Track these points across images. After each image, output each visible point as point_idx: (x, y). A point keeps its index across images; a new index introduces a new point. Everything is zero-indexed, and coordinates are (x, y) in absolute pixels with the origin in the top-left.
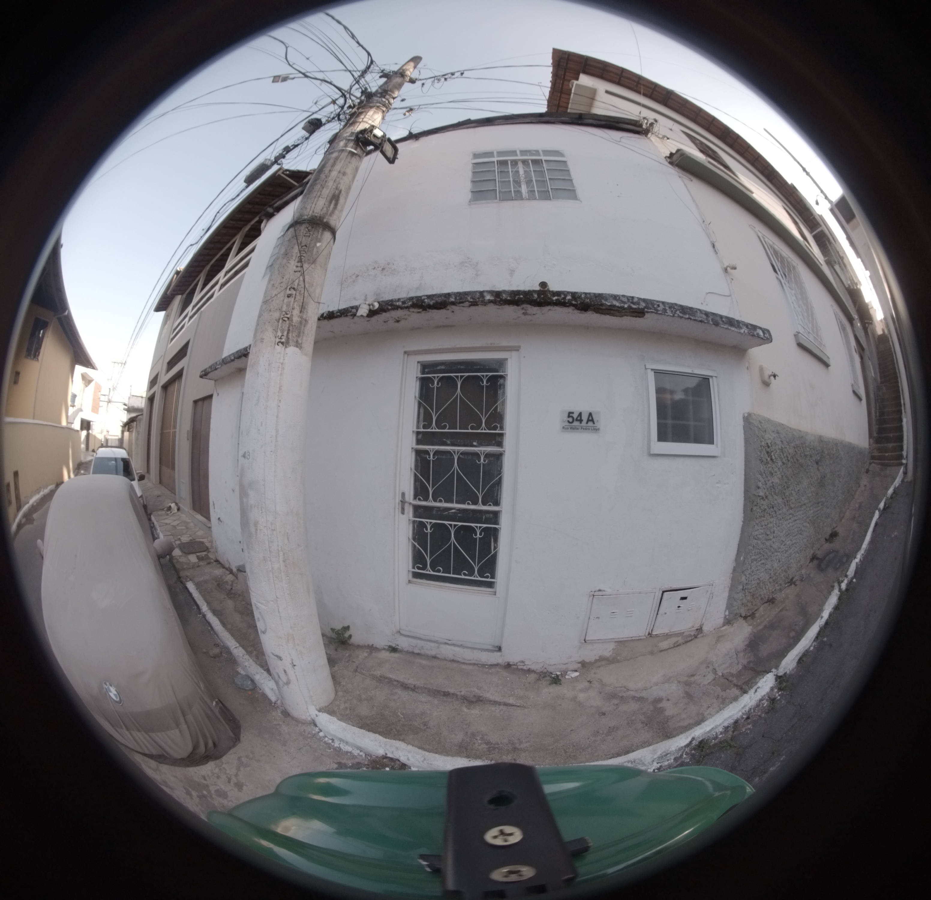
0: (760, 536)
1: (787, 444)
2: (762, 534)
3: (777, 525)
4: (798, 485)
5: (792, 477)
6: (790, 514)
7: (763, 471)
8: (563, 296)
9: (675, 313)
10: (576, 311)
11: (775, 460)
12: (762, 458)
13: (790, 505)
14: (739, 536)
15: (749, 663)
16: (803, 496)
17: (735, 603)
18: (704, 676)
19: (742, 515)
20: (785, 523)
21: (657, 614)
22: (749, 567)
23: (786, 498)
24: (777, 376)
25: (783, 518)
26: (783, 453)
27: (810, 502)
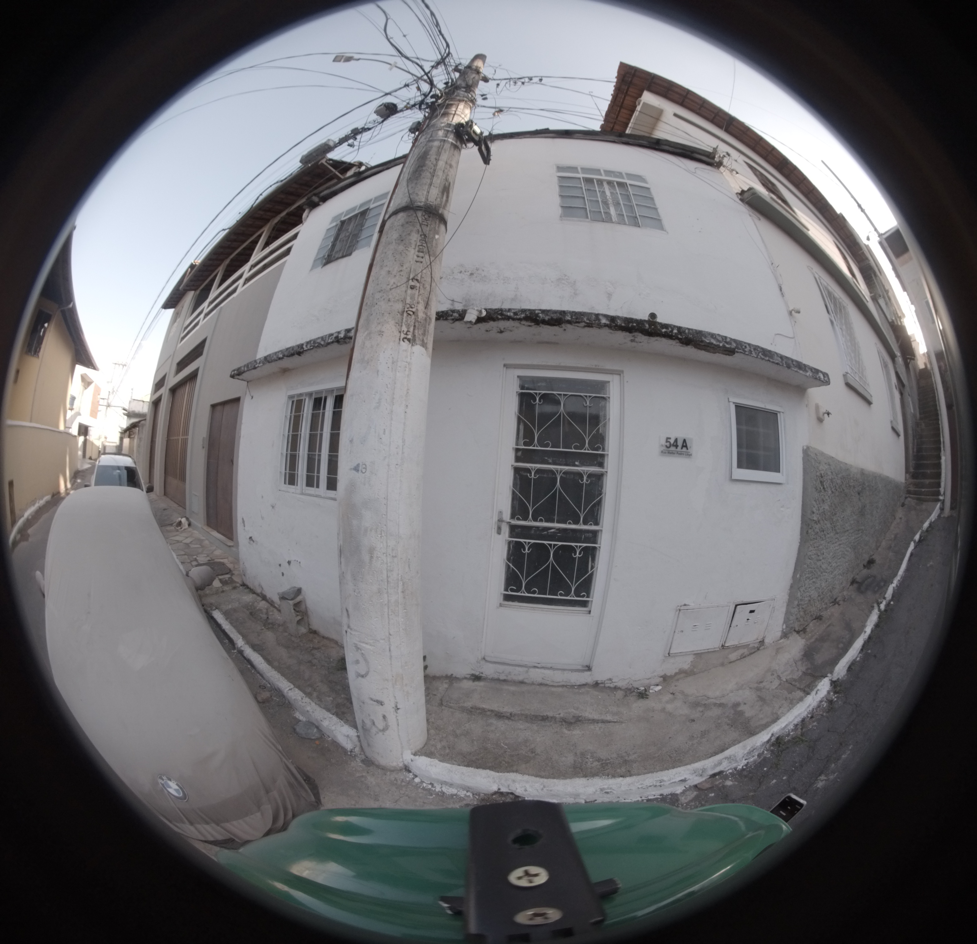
0: (813, 557)
1: (836, 475)
2: (815, 554)
3: (826, 547)
4: (843, 512)
5: (839, 505)
6: (836, 538)
7: (817, 498)
8: (670, 329)
9: (758, 355)
10: (680, 345)
11: (826, 489)
12: (817, 486)
13: (836, 530)
14: (797, 554)
15: (807, 669)
16: (847, 523)
17: (791, 618)
18: (771, 682)
19: (799, 537)
20: (832, 546)
21: (730, 628)
22: (804, 584)
23: (834, 523)
24: (829, 414)
25: (830, 542)
26: (832, 483)
27: (852, 528)
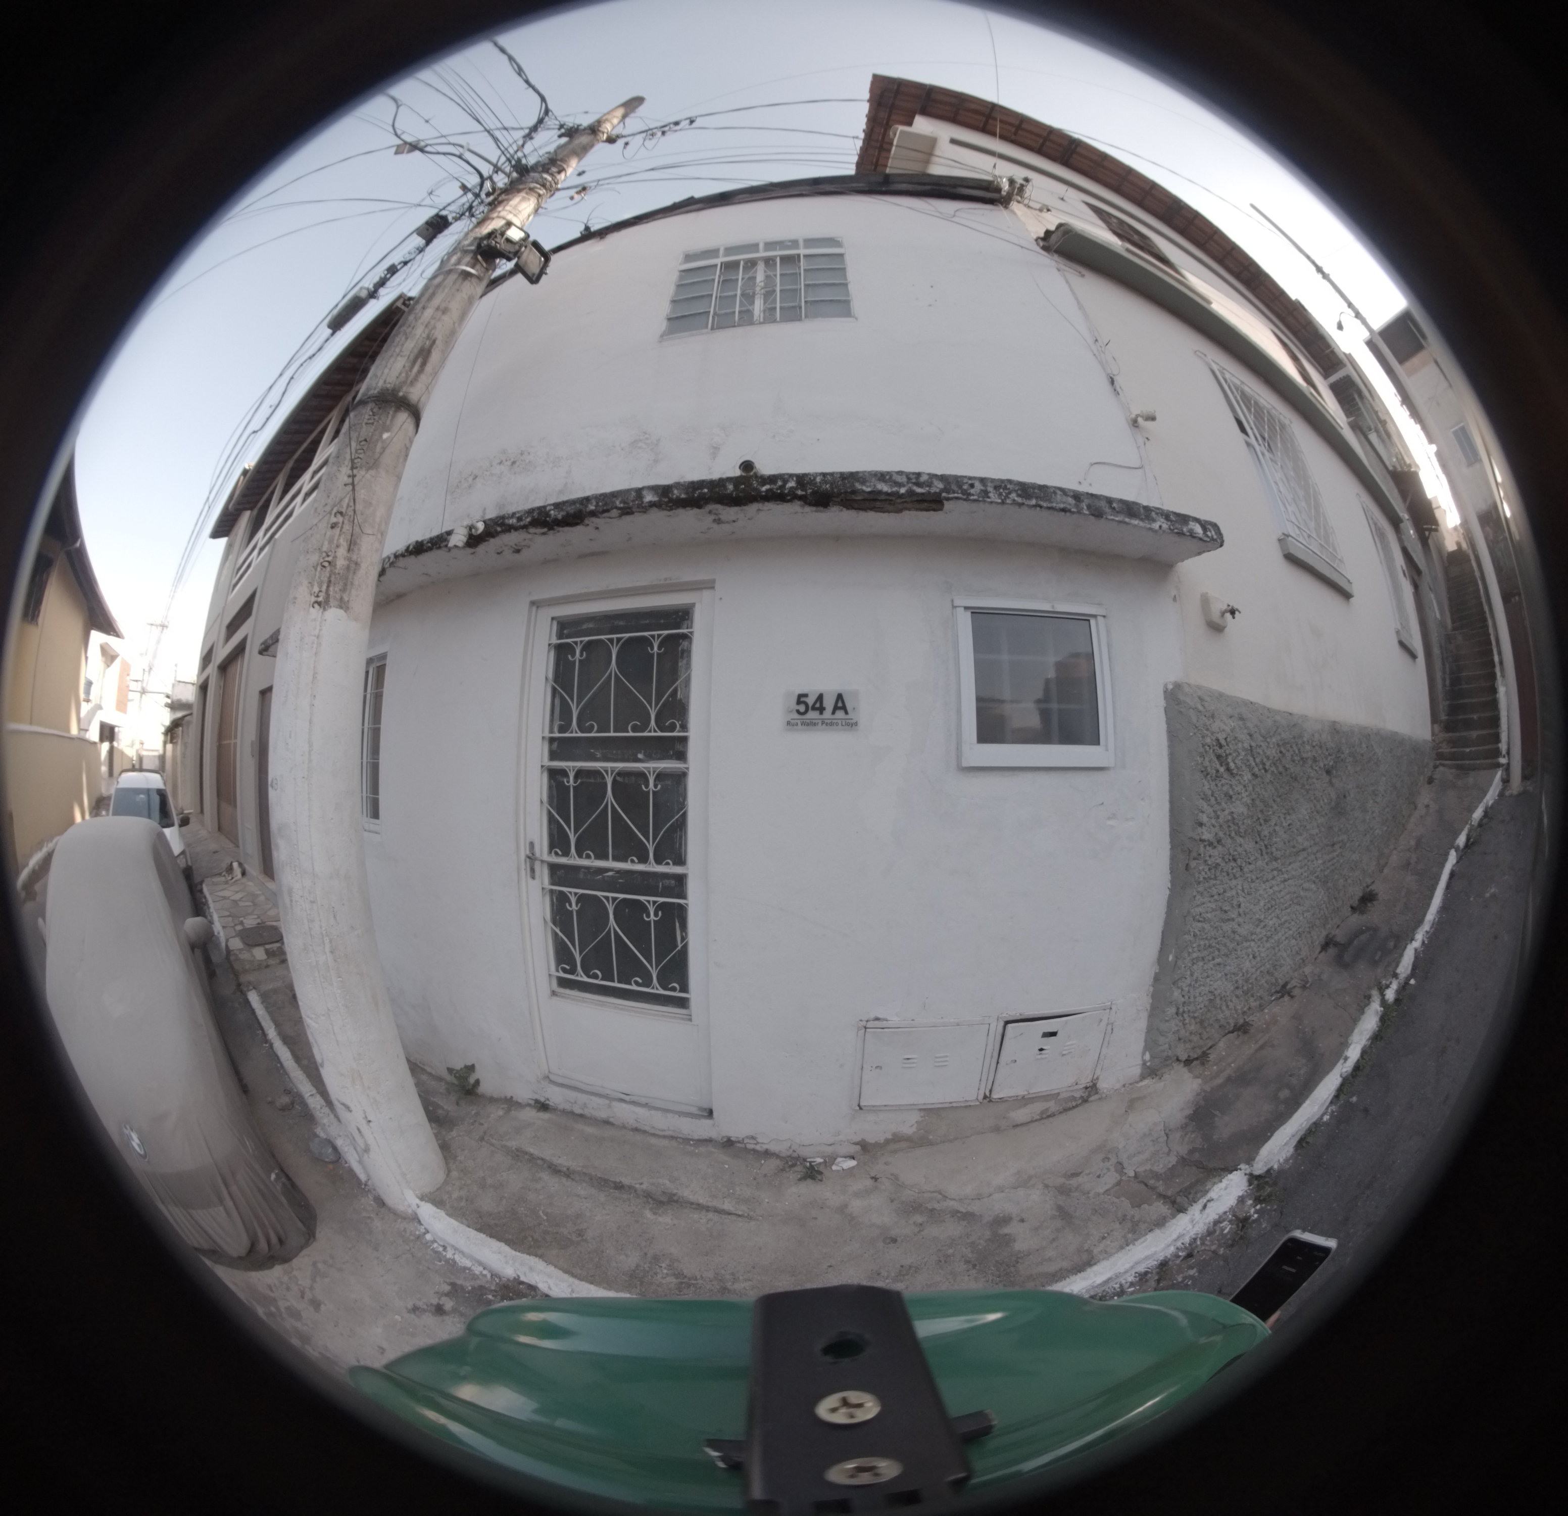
0: (1209, 915)
1: (1261, 739)
2: (1213, 910)
3: (1246, 891)
4: (1289, 814)
5: (1274, 801)
6: (1272, 870)
8: (780, 483)
10: (808, 509)
11: (1235, 771)
12: (1206, 767)
13: (1272, 853)
14: (1163, 916)
15: (1192, 1151)
16: (1301, 835)
17: (1162, 1040)
18: (1099, 1177)
19: (1168, 877)
20: (1264, 886)
21: (998, 1063)
22: (1189, 973)
23: (1263, 840)
24: (1237, 613)
25: (1257, 878)
27: (1315, 844)
